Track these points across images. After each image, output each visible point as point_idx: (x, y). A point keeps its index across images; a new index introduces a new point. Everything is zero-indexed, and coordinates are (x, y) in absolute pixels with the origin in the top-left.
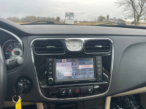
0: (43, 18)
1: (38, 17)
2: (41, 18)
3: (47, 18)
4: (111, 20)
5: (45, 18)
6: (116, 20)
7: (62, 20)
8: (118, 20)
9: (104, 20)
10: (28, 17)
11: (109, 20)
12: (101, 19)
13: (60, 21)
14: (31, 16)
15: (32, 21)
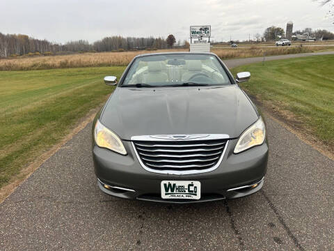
0: (138, 39)
1: (129, 39)
2: (134, 39)
3: (148, 39)
4: (298, 36)
5: (143, 39)
6: (311, 34)
7: (179, 42)
8: (316, 33)
9: (280, 37)
10: (107, 40)
11: (294, 36)
12: (273, 34)
13: (175, 44)
14: (114, 38)
15: (116, 49)
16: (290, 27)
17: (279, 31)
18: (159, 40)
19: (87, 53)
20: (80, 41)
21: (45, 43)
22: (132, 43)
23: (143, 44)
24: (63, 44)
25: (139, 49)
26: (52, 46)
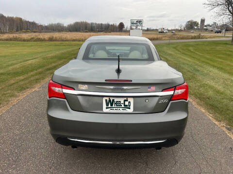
0: (98, 24)
1: (92, 24)
2: (96, 24)
3: (105, 24)
4: (208, 27)
5: (102, 24)
7: (127, 28)
9: (196, 27)
10: (77, 23)
11: (206, 28)
12: (191, 25)
13: (124, 29)
14: (82, 22)
15: (83, 30)
16: (203, 21)
17: (196, 23)
18: (113, 26)
19: (63, 32)
20: (58, 24)
21: (33, 24)
22: (94, 27)
23: (102, 28)
24: (46, 25)
25: (99, 31)
26: (38, 26)
